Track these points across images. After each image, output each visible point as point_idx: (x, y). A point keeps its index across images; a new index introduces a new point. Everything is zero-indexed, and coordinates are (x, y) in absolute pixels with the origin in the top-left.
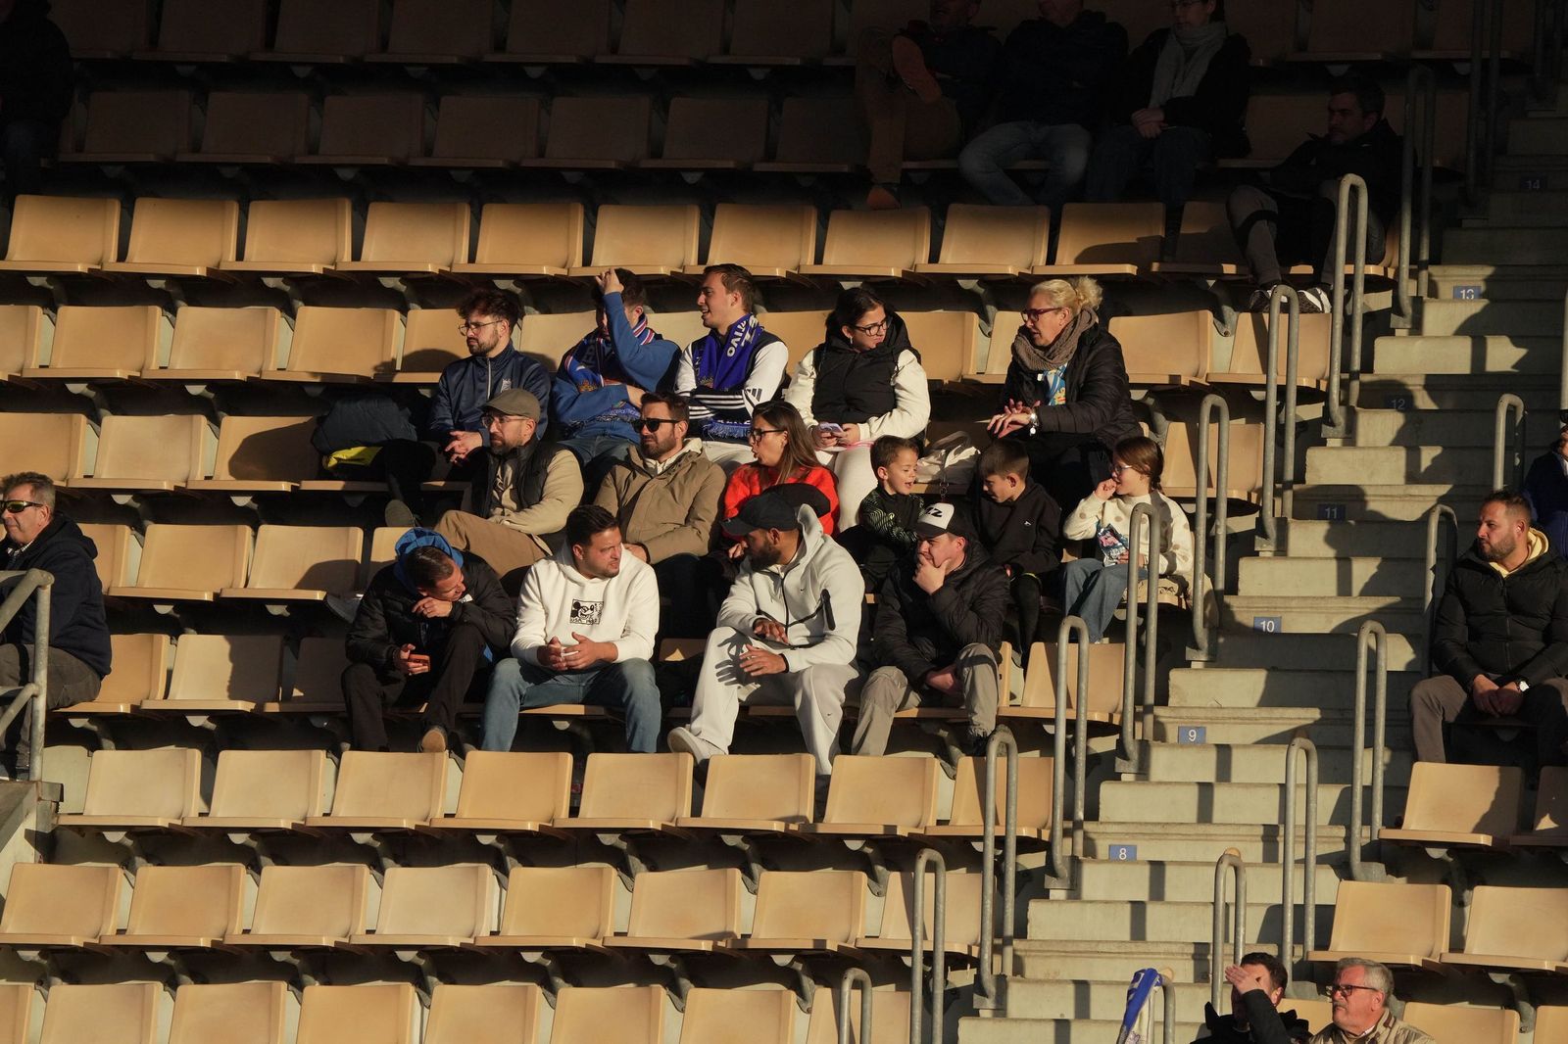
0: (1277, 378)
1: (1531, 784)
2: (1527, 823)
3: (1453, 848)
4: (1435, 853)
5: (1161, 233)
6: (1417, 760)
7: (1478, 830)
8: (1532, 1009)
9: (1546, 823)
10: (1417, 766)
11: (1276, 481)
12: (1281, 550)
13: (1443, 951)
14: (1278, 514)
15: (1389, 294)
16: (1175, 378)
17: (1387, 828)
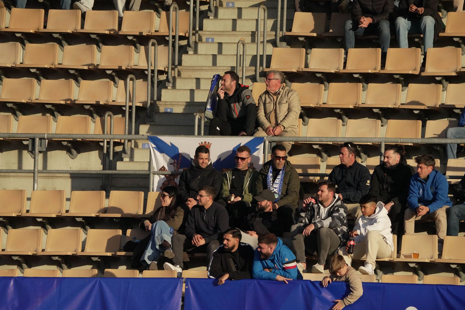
1: (329, 18)
2: (327, 30)
3: (306, 37)
4: (301, 39)
6: (296, 11)
7: (312, 32)
8: (328, 84)
9: (331, 31)
10: (296, 13)
13: (303, 68)
17: (287, 32)
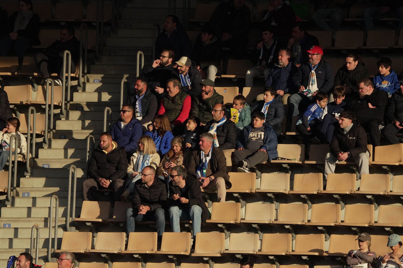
0: (48, 102)
1: (112, 206)
2: (111, 216)
3: (93, 223)
4: (88, 224)
5: (17, 64)
6: (84, 200)
7: (98, 218)
8: (111, 263)
9: (114, 217)
10: (84, 202)
11: (48, 129)
12: (50, 147)
13: (90, 249)
14: (49, 138)
15: (77, 81)
16: (22, 102)
17: (76, 218)
